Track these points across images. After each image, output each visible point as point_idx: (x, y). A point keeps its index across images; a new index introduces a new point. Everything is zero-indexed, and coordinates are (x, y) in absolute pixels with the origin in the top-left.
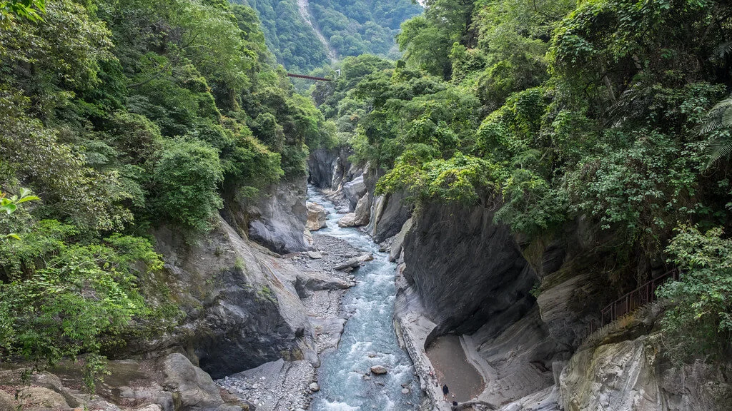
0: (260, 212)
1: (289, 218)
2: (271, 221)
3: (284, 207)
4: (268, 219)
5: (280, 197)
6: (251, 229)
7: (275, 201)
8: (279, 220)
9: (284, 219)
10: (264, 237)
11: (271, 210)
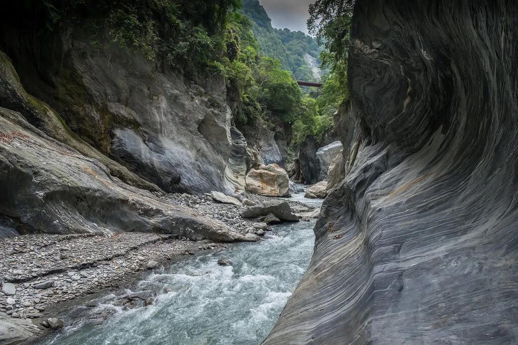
0: (138, 119)
1: (192, 141)
2: (160, 138)
3: (180, 118)
4: (153, 134)
5: (174, 100)
6: (114, 140)
7: (164, 104)
8: (173, 139)
9: (183, 139)
10: (136, 156)
11: (158, 118)
